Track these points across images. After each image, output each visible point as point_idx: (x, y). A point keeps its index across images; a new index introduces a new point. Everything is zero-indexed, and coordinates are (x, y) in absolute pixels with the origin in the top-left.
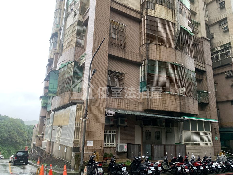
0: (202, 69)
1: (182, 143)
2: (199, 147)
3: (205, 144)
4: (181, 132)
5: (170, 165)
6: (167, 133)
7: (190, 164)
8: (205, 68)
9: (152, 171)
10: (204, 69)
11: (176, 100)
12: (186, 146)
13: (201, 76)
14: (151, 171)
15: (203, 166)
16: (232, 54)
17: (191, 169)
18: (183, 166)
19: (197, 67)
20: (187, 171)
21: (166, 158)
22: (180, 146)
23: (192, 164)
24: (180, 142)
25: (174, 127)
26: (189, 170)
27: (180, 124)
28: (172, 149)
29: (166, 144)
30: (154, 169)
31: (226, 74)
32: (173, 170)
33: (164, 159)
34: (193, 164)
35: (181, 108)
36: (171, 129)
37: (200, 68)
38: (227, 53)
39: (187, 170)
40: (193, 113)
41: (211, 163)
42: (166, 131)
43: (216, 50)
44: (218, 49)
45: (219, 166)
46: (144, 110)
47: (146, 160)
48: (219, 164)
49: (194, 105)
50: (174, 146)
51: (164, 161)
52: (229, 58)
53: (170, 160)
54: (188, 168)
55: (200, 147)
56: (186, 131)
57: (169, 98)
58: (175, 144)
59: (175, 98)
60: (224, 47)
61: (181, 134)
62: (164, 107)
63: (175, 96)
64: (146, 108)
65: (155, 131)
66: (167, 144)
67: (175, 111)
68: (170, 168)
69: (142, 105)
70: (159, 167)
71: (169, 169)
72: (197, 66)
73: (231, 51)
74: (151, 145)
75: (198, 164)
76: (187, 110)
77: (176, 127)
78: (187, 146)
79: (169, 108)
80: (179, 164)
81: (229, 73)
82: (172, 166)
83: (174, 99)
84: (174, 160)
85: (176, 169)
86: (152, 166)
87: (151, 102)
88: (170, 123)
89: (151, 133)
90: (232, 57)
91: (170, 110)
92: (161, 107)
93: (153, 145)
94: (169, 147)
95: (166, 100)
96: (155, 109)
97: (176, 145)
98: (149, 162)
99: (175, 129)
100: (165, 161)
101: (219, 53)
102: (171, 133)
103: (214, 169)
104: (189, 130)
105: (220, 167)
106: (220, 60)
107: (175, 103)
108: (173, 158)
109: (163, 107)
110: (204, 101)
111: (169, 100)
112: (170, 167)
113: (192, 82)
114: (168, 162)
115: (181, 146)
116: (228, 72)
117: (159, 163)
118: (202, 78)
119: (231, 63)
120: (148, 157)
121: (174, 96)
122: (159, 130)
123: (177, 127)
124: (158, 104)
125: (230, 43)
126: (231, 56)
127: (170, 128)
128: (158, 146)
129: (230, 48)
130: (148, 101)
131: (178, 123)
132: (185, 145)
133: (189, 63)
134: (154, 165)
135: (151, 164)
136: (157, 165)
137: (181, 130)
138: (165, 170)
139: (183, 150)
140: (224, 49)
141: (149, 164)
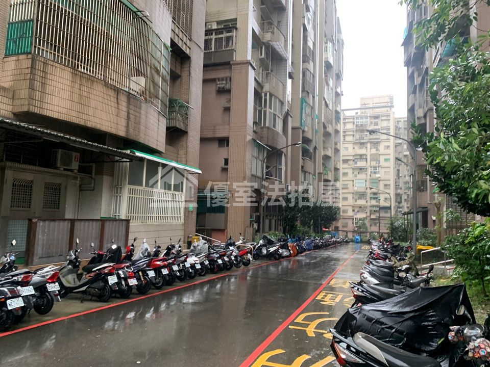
0: (184, 48)
1: (119, 216)
2: (157, 225)
3: (169, 220)
4: (121, 188)
5: (85, 273)
6: (81, 190)
7: (138, 266)
8: (190, 49)
9: (25, 298)
10: (188, 52)
11: (118, 103)
12: (130, 224)
13: (178, 67)
14: (21, 298)
15: (169, 266)
16: (236, 43)
17: (142, 277)
18: (123, 272)
19: (176, 41)
20: (131, 284)
21: (75, 255)
22: (115, 223)
23: (145, 265)
24: (116, 213)
25: (102, 175)
26: (137, 281)
27: (119, 168)
28: (94, 231)
29: (76, 218)
30: (33, 292)
31: (219, 84)
32: (93, 286)
33: (68, 257)
34: (149, 265)
35: (127, 126)
36: (94, 179)
37: (180, 44)
38: (229, 39)
39: (132, 280)
40: (154, 146)
41: (182, 259)
42: (78, 185)
43: (208, 28)
44: (212, 27)
45: (197, 263)
46: (14, 114)
47: (5, 266)
48: (198, 259)
49: (158, 128)
50: (99, 223)
51: (69, 264)
52: (229, 50)
53: (85, 260)
54: (135, 275)
55: (159, 225)
56: (132, 187)
57: (101, 94)
58: (101, 218)
59: (117, 98)
60: (224, 26)
61: (120, 193)
62: (84, 117)
63: (117, 91)
64: (25, 109)
65: (46, 183)
66: (79, 218)
67: (113, 131)
68: (83, 281)
69: (11, 96)
70: (50, 283)
71: (81, 283)
72: (176, 37)
73: (236, 36)
74: (30, 220)
75: (158, 263)
76: (142, 135)
77: (107, 175)
78: (132, 224)
79: (98, 121)
80: (113, 268)
81: (224, 82)
82: (92, 274)
83: (113, 99)
84: (98, 259)
85: (103, 282)
86: (24, 283)
87: (43, 92)
88: (94, 165)
89: (31, 187)
90: (235, 51)
91: (98, 127)
92: (74, 113)
93: (34, 220)
94: (84, 226)
95: (92, 96)
96: (55, 115)
97: (103, 221)
98: (16, 270)
99: (106, 179)
100: (71, 262)
101: (214, 34)
102: (93, 190)
103: (189, 271)
104: (141, 185)
105: (198, 267)
106: (213, 50)
107: (114, 110)
108: (95, 254)
109: (81, 115)
110: (179, 125)
111: (101, 99)
112: (86, 278)
113: (162, 70)
114: (79, 264)
115: (118, 222)
116: (223, 79)
117: (53, 270)
118: (181, 71)
119: (231, 63)
120: (15, 256)
121: (115, 90)
122: (57, 180)
123: (112, 175)
124: (68, 104)
125: (235, 20)
126: (234, 47)
127: (91, 177)
128: (52, 223)
129: (234, 31)
130: (33, 85)
131: (116, 163)
132: (128, 221)
133: (161, 20)
134: (36, 278)
135: (22, 276)
136: (43, 277)
137: (121, 185)
138: (69, 287)
139: (120, 234)
140: (223, 29)
141: (16, 278)
